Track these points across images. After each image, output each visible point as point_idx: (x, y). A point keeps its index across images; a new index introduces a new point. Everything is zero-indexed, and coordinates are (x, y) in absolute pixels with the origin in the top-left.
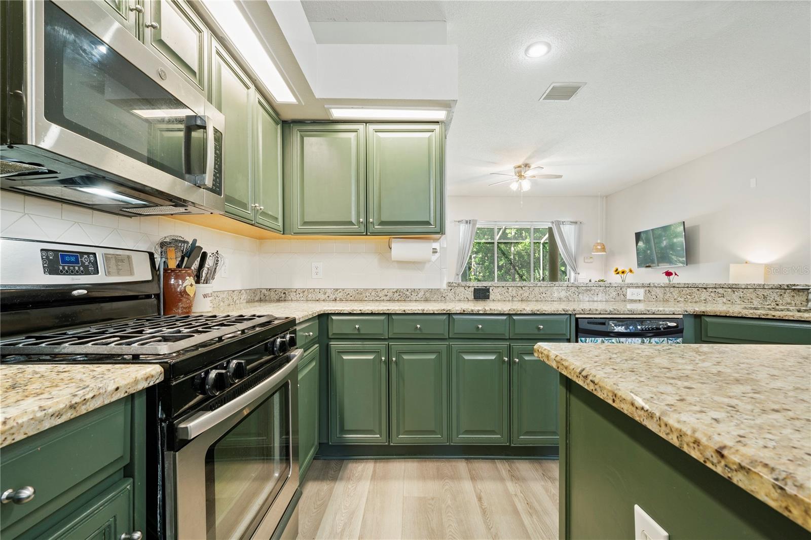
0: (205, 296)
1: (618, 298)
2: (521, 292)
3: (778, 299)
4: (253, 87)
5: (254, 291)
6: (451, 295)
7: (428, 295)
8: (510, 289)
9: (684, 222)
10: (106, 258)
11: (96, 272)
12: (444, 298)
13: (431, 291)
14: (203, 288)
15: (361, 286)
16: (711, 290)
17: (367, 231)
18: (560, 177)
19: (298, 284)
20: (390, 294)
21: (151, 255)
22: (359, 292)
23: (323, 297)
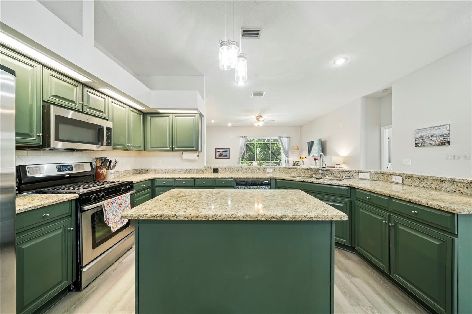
0: (111, 174)
1: (263, 172)
2: (230, 170)
3: (307, 173)
4: (128, 107)
5: (137, 170)
6: (205, 171)
7: (197, 171)
8: (226, 169)
9: (321, 139)
10: (76, 166)
11: (72, 170)
12: (203, 173)
13: (198, 169)
14: (110, 171)
15: (174, 168)
16: (291, 169)
17: (172, 150)
18: (274, 121)
19: (153, 167)
20: (184, 171)
21: (91, 163)
22: (174, 170)
23: (161, 172)
